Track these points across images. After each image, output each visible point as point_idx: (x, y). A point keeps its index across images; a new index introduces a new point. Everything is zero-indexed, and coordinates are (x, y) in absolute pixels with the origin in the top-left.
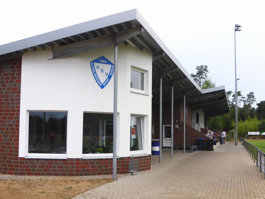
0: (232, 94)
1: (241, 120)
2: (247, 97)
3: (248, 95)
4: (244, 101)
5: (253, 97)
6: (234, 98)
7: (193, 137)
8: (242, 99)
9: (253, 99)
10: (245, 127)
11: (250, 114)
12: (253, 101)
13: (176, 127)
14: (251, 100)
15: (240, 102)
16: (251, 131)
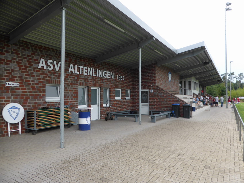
0: (228, 74)
1: (233, 89)
2: (239, 76)
3: (239, 75)
4: (236, 78)
5: (242, 76)
6: (229, 76)
7: (169, 102)
8: (235, 77)
9: (242, 77)
10: (237, 94)
11: (241, 86)
12: (242, 78)
13: (151, 92)
14: (241, 78)
15: (233, 79)
16: (241, 96)
